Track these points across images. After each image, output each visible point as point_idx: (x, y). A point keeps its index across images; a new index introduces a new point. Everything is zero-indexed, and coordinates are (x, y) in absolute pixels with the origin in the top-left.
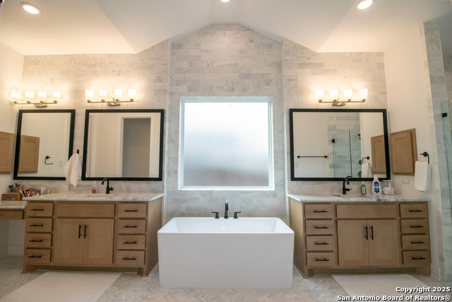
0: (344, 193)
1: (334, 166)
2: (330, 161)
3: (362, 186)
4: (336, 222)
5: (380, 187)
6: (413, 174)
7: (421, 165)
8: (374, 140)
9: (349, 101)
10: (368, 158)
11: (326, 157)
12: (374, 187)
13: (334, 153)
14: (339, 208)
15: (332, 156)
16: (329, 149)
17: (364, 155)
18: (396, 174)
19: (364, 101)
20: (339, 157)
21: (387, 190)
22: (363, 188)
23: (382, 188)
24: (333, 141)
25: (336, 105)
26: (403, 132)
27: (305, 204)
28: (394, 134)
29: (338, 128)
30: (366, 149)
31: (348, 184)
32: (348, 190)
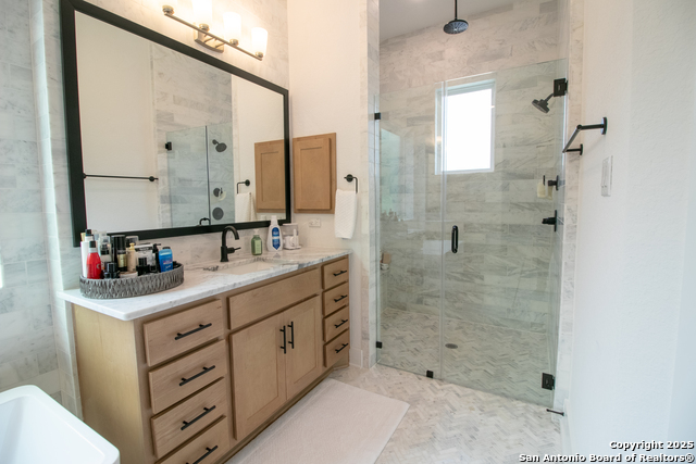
0: (224, 259)
1: (170, 199)
2: (161, 187)
3: (256, 238)
4: (229, 340)
5: (280, 237)
6: (330, 210)
7: (344, 195)
8: (262, 149)
9: (234, 44)
10: (247, 183)
11: (152, 179)
12: (270, 238)
13: (170, 172)
14: (235, 304)
15: (166, 178)
16: (159, 162)
17: (240, 176)
18: (301, 211)
19: (260, 57)
20: (180, 180)
21: (290, 241)
22: (257, 242)
23: (284, 237)
24: (168, 146)
25: (204, 45)
26: (316, 137)
27: (142, 324)
28: (299, 139)
29: (177, 120)
30: (244, 164)
31: (237, 237)
32: (232, 250)
